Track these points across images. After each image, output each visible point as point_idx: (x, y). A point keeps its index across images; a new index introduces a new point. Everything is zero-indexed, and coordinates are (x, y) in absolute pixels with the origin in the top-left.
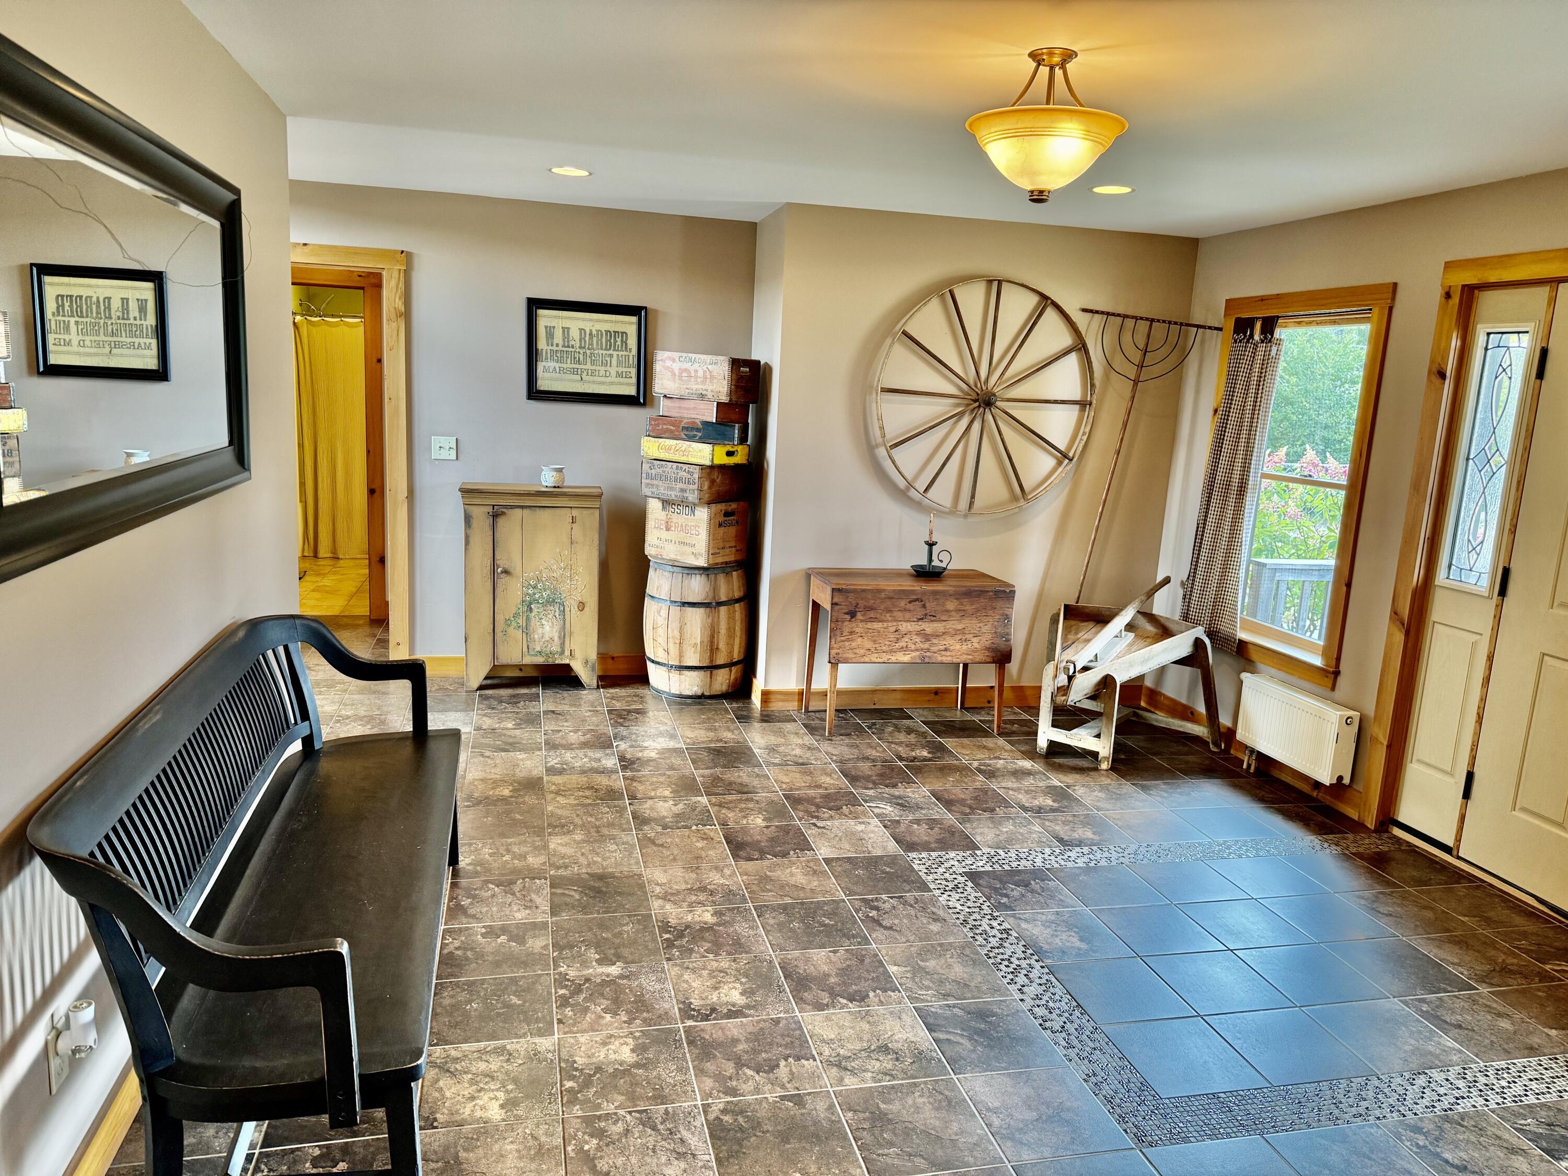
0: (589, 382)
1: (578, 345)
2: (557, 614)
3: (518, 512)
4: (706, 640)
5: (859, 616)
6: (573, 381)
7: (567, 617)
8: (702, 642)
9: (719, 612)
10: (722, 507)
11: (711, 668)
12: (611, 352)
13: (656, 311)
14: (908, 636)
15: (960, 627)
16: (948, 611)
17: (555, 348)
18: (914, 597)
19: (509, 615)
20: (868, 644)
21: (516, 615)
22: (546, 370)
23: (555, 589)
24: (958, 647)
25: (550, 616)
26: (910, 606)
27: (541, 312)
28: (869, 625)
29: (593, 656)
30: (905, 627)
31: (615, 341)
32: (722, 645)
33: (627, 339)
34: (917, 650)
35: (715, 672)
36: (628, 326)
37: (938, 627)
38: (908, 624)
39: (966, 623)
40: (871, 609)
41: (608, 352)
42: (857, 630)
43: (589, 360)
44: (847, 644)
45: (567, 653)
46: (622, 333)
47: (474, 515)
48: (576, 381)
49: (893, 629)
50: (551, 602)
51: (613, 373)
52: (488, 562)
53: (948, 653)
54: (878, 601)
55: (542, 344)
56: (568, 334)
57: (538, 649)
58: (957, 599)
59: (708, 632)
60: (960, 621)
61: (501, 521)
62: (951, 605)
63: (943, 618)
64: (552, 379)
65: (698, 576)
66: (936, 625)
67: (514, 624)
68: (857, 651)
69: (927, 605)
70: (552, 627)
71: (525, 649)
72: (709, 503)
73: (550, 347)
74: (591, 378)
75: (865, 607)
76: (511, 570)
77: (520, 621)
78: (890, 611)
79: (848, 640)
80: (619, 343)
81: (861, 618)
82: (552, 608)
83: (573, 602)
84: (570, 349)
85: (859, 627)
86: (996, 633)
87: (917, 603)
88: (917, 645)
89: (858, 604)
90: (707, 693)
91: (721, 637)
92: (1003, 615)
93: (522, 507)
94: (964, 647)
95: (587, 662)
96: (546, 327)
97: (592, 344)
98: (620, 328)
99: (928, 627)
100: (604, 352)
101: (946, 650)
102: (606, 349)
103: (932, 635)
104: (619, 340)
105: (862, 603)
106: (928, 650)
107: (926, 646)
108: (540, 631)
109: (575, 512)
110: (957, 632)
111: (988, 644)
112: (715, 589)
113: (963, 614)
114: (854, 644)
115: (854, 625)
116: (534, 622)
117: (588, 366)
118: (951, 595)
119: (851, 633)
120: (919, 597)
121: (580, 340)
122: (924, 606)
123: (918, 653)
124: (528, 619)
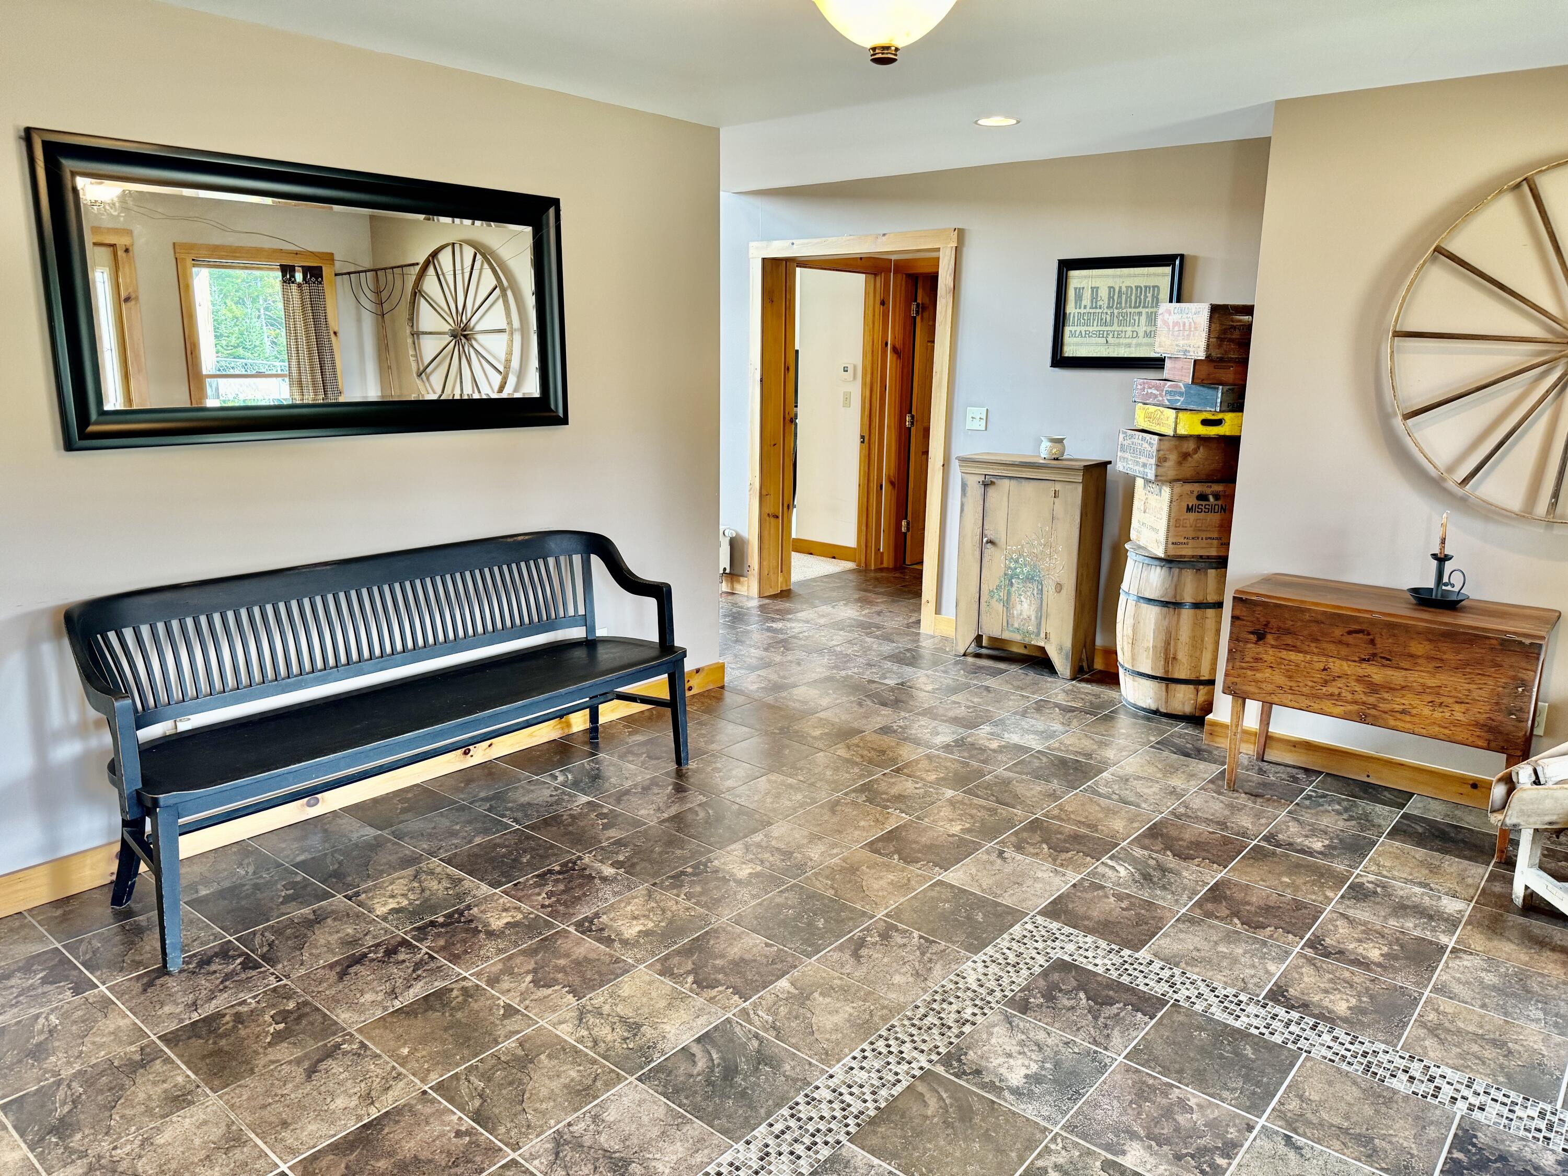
0: (1115, 345)
1: (1106, 305)
2: (1035, 592)
3: (1006, 481)
4: (1161, 644)
5: (1270, 639)
6: (1097, 344)
7: (1045, 597)
8: (1154, 647)
9: (1179, 615)
10: (1197, 488)
11: (1167, 680)
12: (1140, 310)
13: (1195, 258)
14: (1344, 681)
15: (1432, 682)
16: (1412, 656)
17: (1082, 311)
18: (1357, 627)
19: (993, 587)
20: (1280, 679)
21: (999, 587)
22: (1073, 335)
23: (1035, 566)
24: (1426, 711)
25: (1029, 594)
26: (1350, 639)
27: (1073, 273)
28: (1284, 654)
29: (1068, 643)
30: (1337, 666)
31: (1146, 297)
32: (1182, 656)
33: (1158, 294)
34: (1356, 703)
35: (1173, 686)
36: (1160, 278)
37: (1396, 677)
38: (1345, 664)
39: (1442, 678)
40: (1288, 632)
41: (1137, 310)
42: (1265, 657)
43: (1116, 320)
44: (1249, 673)
45: (1043, 635)
46: (1154, 287)
47: (969, 483)
48: (1101, 345)
49: (1321, 666)
50: (1030, 579)
51: (1141, 334)
52: (979, 531)
53: (1408, 718)
54: (1299, 624)
55: (1071, 308)
56: (1097, 295)
57: (1016, 625)
58: (1430, 640)
59: (1163, 636)
60: (1433, 675)
61: (991, 491)
62: (1418, 648)
63: (1403, 664)
64: (1077, 344)
65: (1158, 569)
66: (1390, 672)
67: (996, 596)
68: (1264, 686)
69: (1378, 640)
70: (1030, 605)
71: (1005, 624)
72: (1172, 482)
73: (1078, 310)
74: (1117, 341)
75: (1279, 628)
76: (997, 541)
77: (1001, 594)
78: (1316, 640)
79: (1251, 668)
80: (1149, 299)
81: (1273, 643)
82: (1030, 585)
83: (1050, 581)
84: (1098, 311)
85: (1269, 655)
86: (1497, 704)
87: (1360, 635)
88: (1357, 697)
89: (1268, 623)
90: (1163, 710)
91: (1180, 645)
92: (1514, 678)
93: (1010, 478)
94: (1437, 715)
95: (1061, 649)
96: (1076, 289)
97: (1120, 303)
98: (1151, 282)
99: (1377, 674)
100: (1133, 310)
101: (1403, 712)
102: (1135, 307)
103: (1383, 687)
104: (1149, 295)
105: (1274, 623)
106: (1375, 707)
107: (1371, 700)
108: (1019, 607)
109: (1058, 487)
110: (1424, 690)
111: (1482, 718)
112: (1177, 587)
113: (1440, 665)
114: (1259, 676)
115: (1261, 649)
116: (1014, 597)
117: (1115, 327)
118: (1419, 633)
119: (1257, 660)
120: (1364, 627)
121: (1109, 300)
122: (1372, 642)
123: (1356, 707)
124: (1009, 593)
